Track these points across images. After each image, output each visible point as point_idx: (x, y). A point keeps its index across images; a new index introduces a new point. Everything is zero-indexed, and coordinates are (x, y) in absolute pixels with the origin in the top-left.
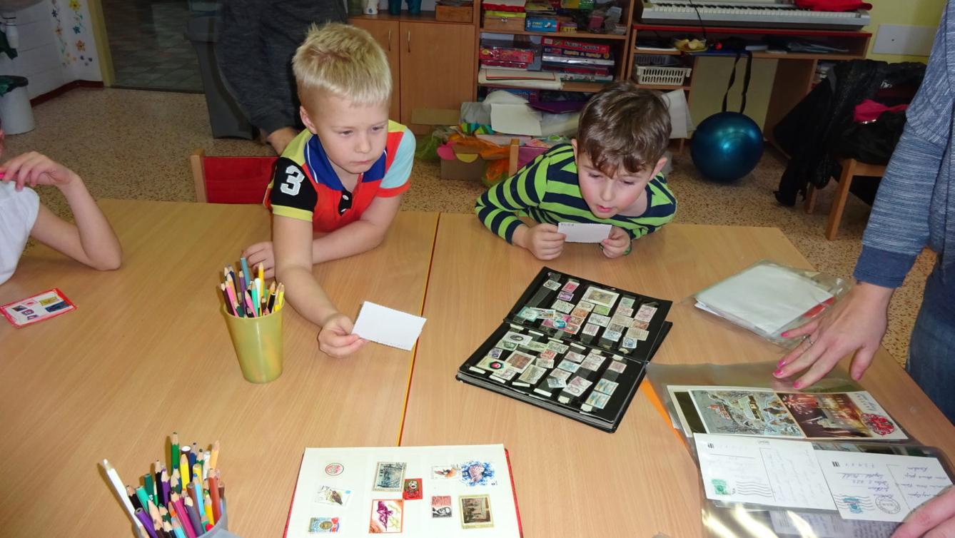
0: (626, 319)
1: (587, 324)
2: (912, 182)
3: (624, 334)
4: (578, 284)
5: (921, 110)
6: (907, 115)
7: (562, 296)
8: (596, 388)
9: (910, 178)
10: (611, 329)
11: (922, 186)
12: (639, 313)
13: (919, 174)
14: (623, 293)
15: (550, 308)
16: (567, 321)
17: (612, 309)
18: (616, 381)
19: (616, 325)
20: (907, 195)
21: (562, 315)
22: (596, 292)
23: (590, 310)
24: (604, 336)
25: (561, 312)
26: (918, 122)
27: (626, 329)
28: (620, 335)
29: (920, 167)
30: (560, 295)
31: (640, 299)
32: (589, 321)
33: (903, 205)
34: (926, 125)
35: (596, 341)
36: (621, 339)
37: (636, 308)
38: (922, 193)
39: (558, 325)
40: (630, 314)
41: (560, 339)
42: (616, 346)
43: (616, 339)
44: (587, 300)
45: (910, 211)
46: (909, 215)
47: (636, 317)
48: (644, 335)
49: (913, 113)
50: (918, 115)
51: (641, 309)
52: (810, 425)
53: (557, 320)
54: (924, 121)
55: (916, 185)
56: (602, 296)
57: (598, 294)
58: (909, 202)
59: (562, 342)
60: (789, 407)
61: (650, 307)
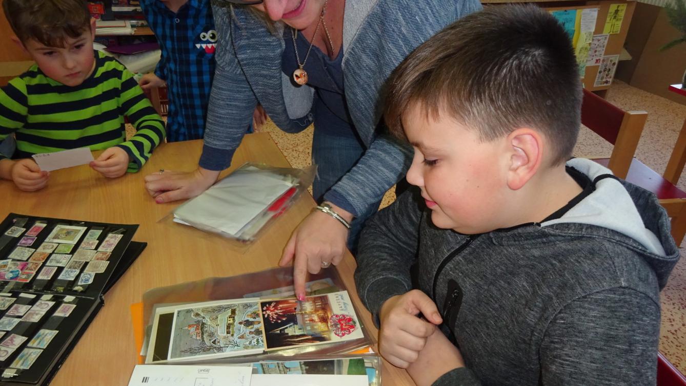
0: (89, 252)
1: (45, 268)
2: (224, 103)
3: (82, 271)
4: (45, 225)
5: (223, 55)
6: (217, 59)
7: (24, 242)
8: (30, 345)
9: (223, 100)
10: (70, 268)
11: (231, 105)
12: (104, 244)
13: (228, 97)
14: (90, 226)
15: (6, 259)
16: (22, 270)
17: (75, 245)
18: (56, 330)
19: (76, 262)
20: (223, 112)
21: (19, 263)
22: (63, 229)
23: (50, 251)
24: (60, 277)
25: (18, 260)
26: (224, 63)
27: (86, 263)
28: (78, 271)
29: (229, 93)
30: (22, 241)
31: (108, 229)
32: (48, 264)
33: (220, 117)
34: (229, 64)
35: (48, 286)
36: (78, 277)
37: (101, 239)
38: (231, 110)
39: (11, 275)
40: (94, 247)
41: (9, 292)
42: (69, 287)
43: (72, 277)
44: (51, 240)
45: (225, 122)
46: (225, 125)
47: (100, 249)
48: (103, 266)
49: (219, 58)
50: (223, 58)
51: (107, 239)
52: (278, 334)
53: (11, 270)
54: (227, 62)
55: (227, 104)
56: (68, 233)
57: (65, 231)
58: (224, 116)
59: (10, 295)
60: (266, 316)
61: (117, 235)
